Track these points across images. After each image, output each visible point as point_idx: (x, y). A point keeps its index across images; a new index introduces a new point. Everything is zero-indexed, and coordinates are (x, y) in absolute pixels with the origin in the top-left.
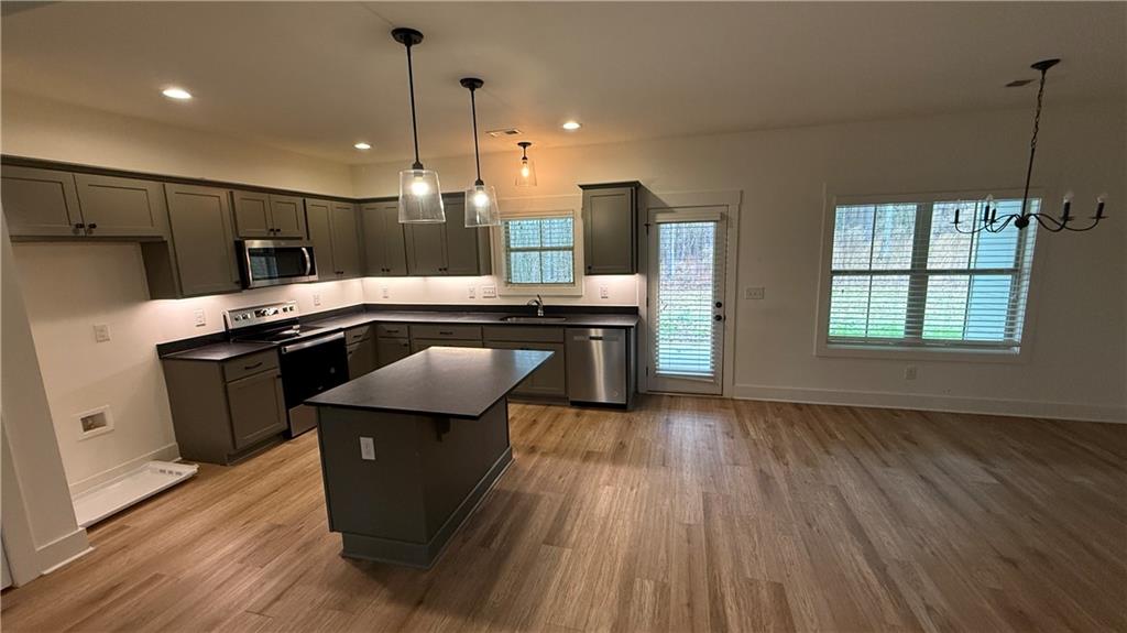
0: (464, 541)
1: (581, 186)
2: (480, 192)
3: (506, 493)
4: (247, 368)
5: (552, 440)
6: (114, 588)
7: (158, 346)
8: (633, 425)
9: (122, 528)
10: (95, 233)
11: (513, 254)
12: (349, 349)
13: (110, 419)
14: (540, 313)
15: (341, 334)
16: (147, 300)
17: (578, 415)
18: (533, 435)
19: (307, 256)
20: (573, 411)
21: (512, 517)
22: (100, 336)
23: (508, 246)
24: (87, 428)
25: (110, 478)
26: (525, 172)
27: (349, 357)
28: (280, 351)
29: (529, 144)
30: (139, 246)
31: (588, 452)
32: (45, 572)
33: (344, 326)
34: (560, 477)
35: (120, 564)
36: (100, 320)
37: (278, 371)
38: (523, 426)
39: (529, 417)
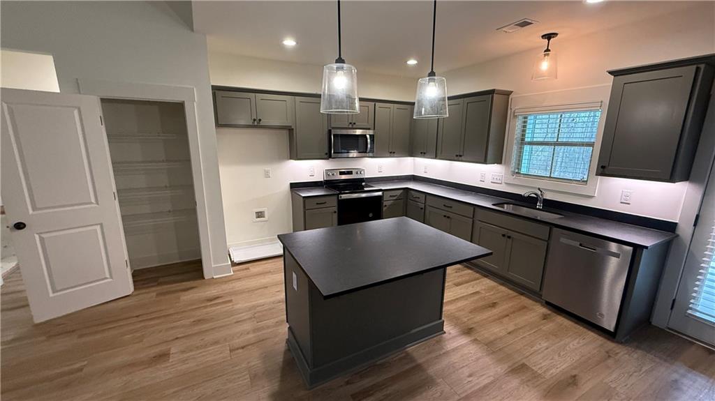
0: (348, 383)
1: (611, 73)
2: (432, 84)
3: (412, 360)
4: (317, 204)
5: (497, 330)
6: (218, 298)
7: (291, 184)
8: (610, 362)
9: (248, 269)
10: (262, 123)
11: (527, 148)
12: (385, 203)
13: (266, 215)
14: (539, 205)
15: (380, 193)
16: (288, 159)
17: (545, 317)
18: (480, 317)
19: (369, 141)
20: (544, 310)
21: (396, 387)
22: (267, 175)
23: (523, 140)
24: (258, 217)
25: (262, 243)
26: (545, 65)
27: (384, 209)
28: (338, 198)
29: (556, 34)
30: (288, 131)
31: (523, 365)
32: (215, 277)
33: (383, 188)
34: (470, 376)
35: (238, 285)
36: (267, 168)
37: (336, 209)
38: (481, 304)
39: (493, 297)
